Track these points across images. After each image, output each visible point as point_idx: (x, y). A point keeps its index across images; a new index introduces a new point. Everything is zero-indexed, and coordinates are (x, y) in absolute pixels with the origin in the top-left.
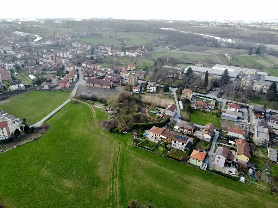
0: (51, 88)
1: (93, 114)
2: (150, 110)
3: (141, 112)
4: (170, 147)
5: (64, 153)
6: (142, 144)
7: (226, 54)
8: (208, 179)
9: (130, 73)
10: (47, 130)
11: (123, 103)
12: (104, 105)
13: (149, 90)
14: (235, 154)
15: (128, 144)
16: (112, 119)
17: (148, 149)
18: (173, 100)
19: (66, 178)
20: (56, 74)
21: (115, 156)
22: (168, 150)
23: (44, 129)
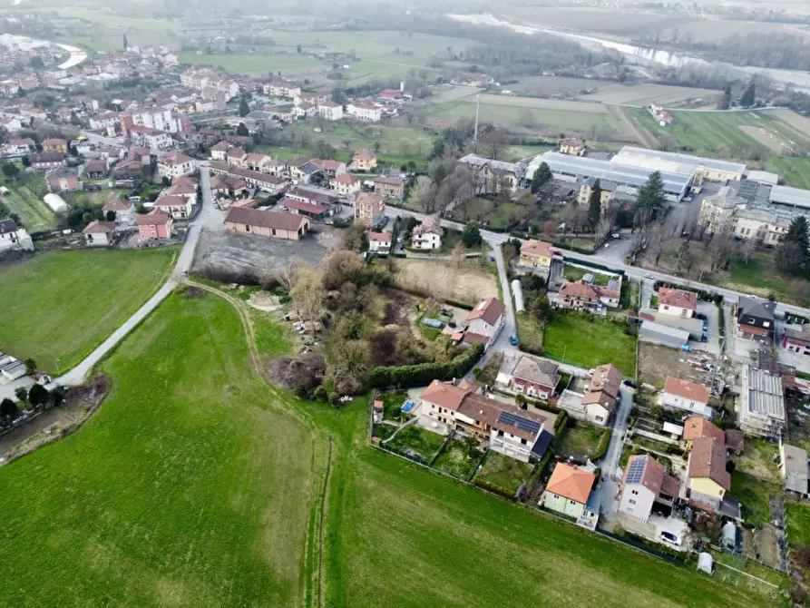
0: (114, 241)
1: (246, 332)
2: (421, 314)
3: (397, 323)
4: (485, 449)
5: (156, 479)
6: (400, 441)
7: (653, 106)
8: (601, 564)
9: (359, 182)
10: (102, 396)
11: (341, 292)
12: (281, 302)
13: (420, 243)
14: (684, 468)
15: (357, 441)
16: (305, 352)
17: (417, 459)
18: (493, 276)
19: (164, 572)
20: (130, 188)
21: (315, 486)
22: (479, 461)
23: (94, 391)
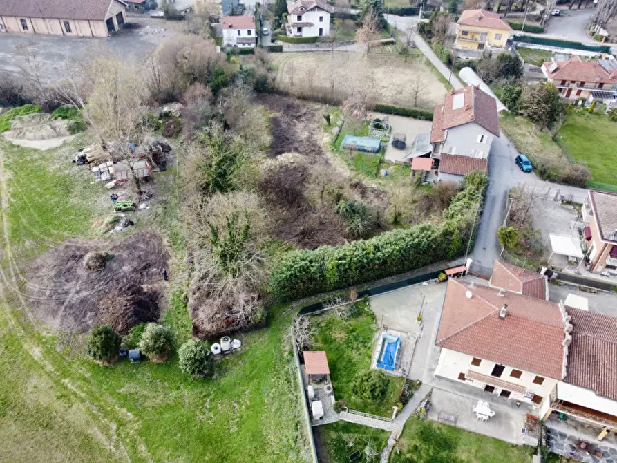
2: (335, 131)
3: (296, 149)
11: (184, 104)
13: (300, 30)
16: (118, 228)
